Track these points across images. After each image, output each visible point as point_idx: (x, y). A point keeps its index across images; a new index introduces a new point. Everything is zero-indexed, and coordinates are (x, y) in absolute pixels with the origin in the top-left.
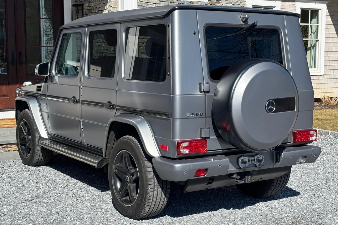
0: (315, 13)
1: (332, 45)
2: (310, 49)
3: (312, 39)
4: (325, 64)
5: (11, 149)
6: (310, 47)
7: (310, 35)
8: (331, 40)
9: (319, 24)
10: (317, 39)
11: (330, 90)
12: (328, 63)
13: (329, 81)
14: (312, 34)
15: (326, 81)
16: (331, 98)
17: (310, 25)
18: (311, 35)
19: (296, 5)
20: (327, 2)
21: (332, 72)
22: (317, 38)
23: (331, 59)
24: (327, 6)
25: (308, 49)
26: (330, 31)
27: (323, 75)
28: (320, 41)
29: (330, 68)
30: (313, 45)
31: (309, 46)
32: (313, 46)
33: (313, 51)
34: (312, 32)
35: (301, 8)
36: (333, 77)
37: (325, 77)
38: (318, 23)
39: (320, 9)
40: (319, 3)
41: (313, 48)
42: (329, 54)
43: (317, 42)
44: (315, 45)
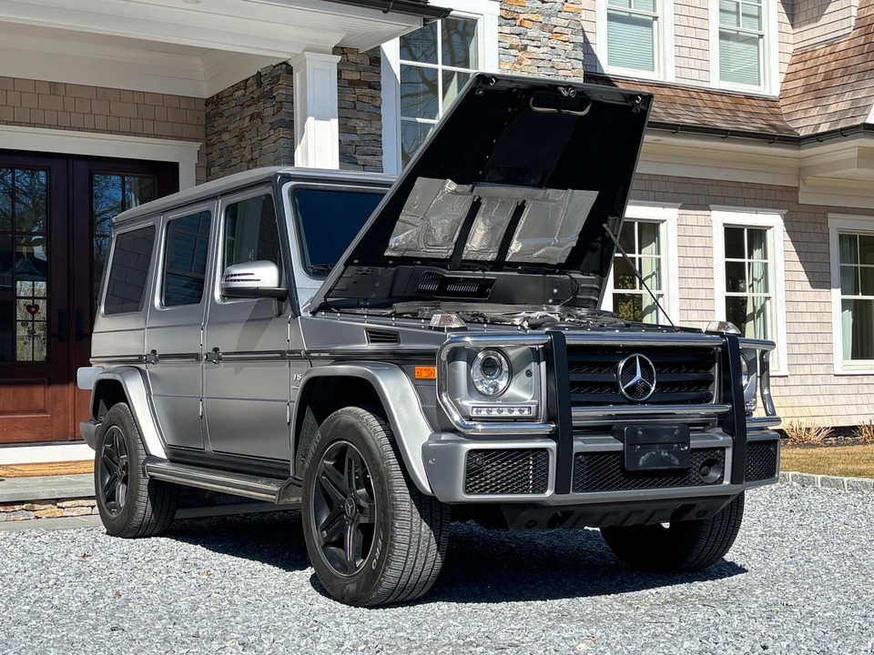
0: (758, 236)
1: (802, 307)
2: (752, 317)
3: (755, 294)
4: (788, 350)
5: (41, 512)
6: (753, 314)
7: (750, 287)
8: (799, 296)
9: (770, 261)
10: (767, 295)
11: (805, 412)
12: (796, 349)
13: (800, 390)
14: (755, 283)
15: (795, 391)
16: (808, 429)
17: (749, 264)
18: (752, 285)
19: (712, 218)
20: (785, 212)
21: (807, 369)
22: (766, 290)
23: (802, 339)
24: (784, 221)
25: (747, 319)
26: (795, 276)
27: (787, 376)
28: (773, 299)
29: (802, 360)
30: (758, 308)
31: (749, 310)
32: (760, 312)
33: (759, 321)
34: (753, 279)
35: (724, 224)
36: (809, 380)
37: (791, 381)
38: (766, 258)
39: (770, 227)
40: (765, 212)
41: (758, 316)
42: (797, 328)
43: (768, 302)
44: (763, 309)
